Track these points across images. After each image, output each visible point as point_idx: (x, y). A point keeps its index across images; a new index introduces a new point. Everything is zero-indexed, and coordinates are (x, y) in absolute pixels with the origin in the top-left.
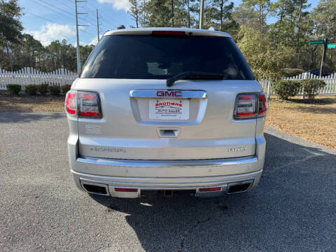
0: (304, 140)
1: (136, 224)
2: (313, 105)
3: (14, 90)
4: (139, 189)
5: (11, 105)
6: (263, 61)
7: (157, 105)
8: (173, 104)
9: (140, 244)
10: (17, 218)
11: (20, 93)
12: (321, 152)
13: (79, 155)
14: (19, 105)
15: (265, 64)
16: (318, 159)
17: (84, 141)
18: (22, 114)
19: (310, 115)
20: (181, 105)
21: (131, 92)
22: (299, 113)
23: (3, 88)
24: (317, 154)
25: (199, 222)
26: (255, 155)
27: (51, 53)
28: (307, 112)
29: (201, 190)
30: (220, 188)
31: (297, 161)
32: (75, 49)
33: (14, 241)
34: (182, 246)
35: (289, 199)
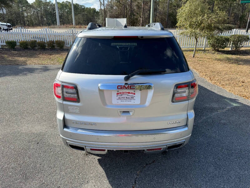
0: (227, 92)
1: (105, 165)
2: (238, 56)
3: (12, 45)
4: (106, 149)
5: (10, 58)
6: (202, 23)
7: (118, 94)
8: (129, 93)
9: (108, 182)
10: (27, 160)
11: (16, 47)
12: (238, 103)
13: (65, 126)
14: (17, 58)
15: (202, 25)
16: (235, 109)
17: (68, 117)
18: (20, 67)
19: (234, 67)
20: (134, 94)
21: (99, 85)
22: (226, 65)
23: (3, 44)
24: (235, 105)
25: (147, 165)
26: (186, 125)
27: (36, 9)
28: (232, 63)
29: (148, 150)
30: (161, 149)
31: (220, 111)
32: (54, 5)
33: (27, 179)
34: (135, 183)
35: (210, 145)
